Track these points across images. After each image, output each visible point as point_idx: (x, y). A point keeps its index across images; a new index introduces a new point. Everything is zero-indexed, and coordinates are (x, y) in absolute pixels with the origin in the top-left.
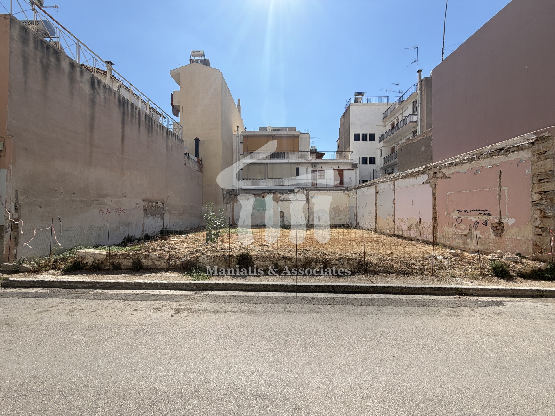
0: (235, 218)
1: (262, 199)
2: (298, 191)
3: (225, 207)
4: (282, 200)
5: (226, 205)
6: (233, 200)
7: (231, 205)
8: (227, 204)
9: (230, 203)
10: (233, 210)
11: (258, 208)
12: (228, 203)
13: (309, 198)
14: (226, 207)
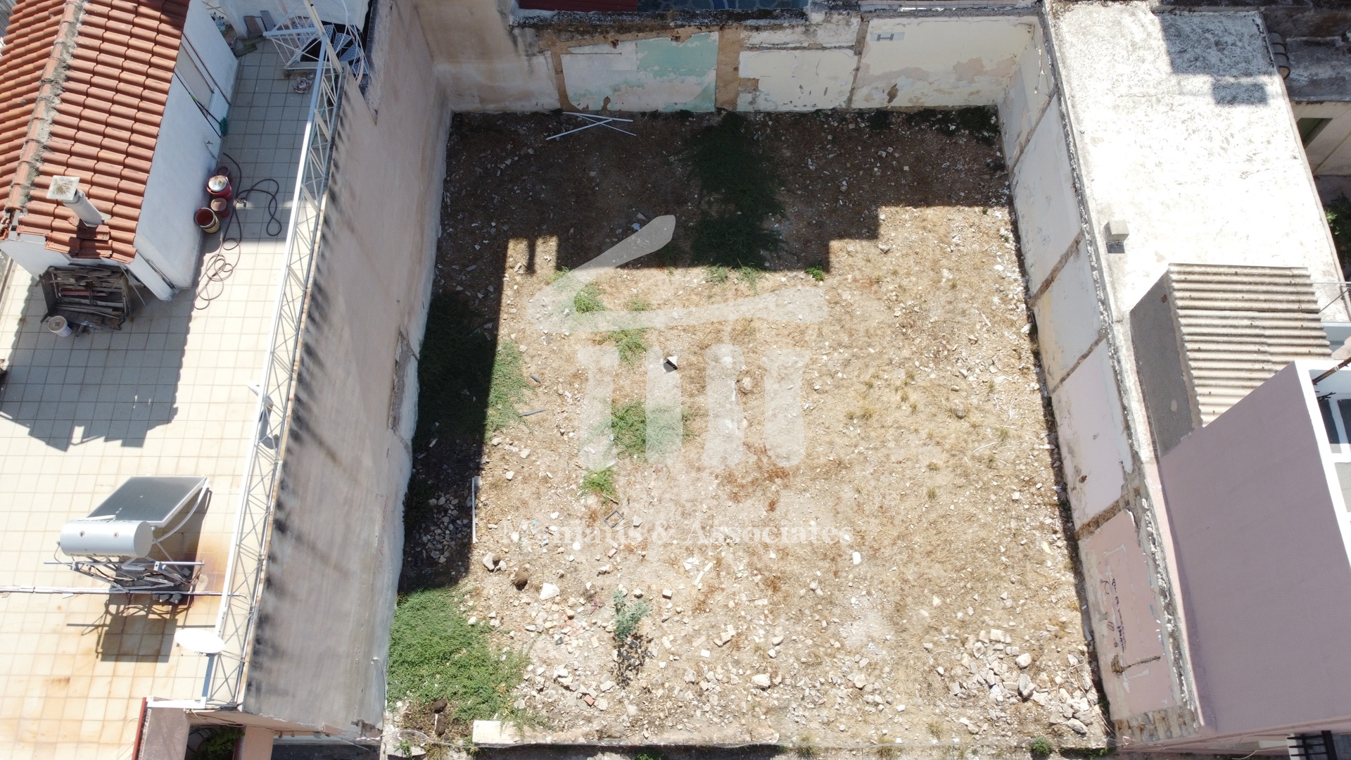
0: (570, 93)
1: (674, 43)
2: (824, 21)
3: (526, 63)
4: (752, 48)
5: (529, 60)
6: (554, 44)
7: (550, 60)
8: (530, 56)
9: (541, 52)
10: (559, 71)
11: (656, 68)
12: (534, 55)
13: (868, 37)
14: (530, 65)
